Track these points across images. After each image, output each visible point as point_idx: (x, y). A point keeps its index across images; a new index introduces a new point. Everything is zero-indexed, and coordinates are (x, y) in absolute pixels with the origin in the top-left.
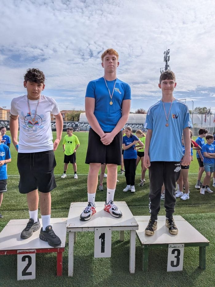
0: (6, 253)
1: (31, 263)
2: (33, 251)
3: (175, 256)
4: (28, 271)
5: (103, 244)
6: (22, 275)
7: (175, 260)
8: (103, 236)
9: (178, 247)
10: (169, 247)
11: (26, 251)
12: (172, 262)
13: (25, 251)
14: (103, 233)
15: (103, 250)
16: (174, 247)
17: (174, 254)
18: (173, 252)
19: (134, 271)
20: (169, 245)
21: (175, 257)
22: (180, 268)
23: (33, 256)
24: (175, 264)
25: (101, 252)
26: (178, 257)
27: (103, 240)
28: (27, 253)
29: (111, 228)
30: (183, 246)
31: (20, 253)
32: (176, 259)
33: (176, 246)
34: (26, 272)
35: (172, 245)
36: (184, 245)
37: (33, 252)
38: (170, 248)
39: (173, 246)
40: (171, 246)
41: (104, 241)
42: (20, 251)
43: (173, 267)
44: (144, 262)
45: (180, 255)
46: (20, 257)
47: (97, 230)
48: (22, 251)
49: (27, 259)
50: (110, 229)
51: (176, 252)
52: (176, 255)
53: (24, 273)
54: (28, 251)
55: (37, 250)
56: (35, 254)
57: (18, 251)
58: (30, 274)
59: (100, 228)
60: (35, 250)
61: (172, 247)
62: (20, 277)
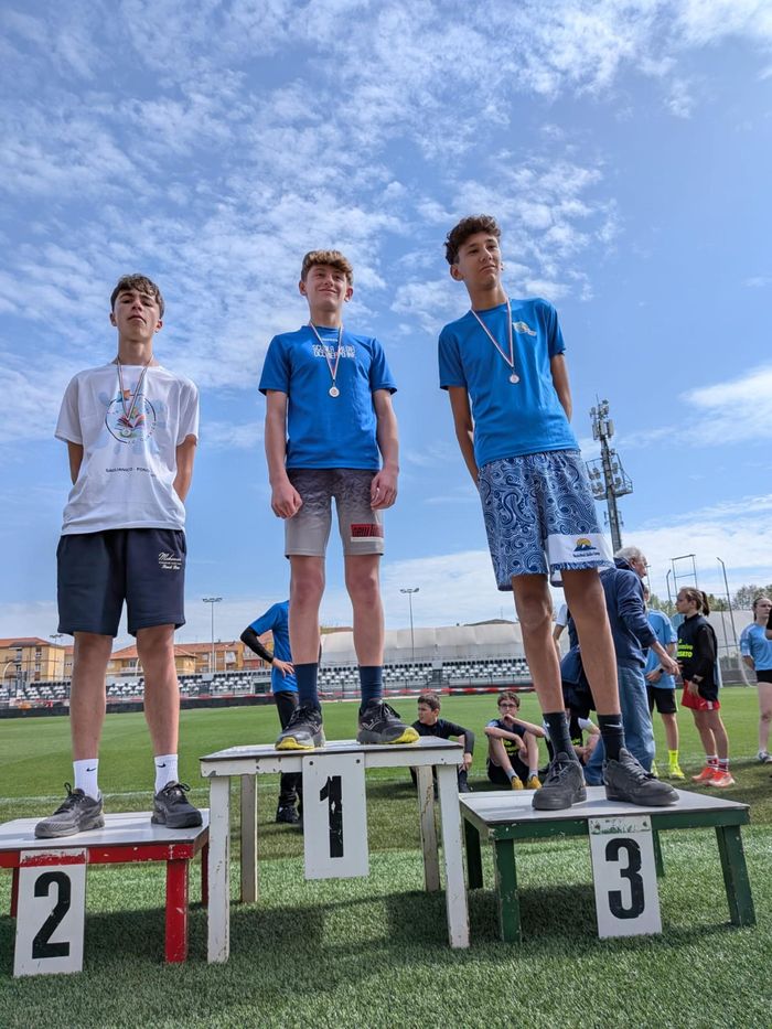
1: (68, 905)
2: (77, 852)
3: (622, 870)
4: (56, 938)
5: (336, 820)
6: (34, 957)
7: (624, 887)
8: (333, 789)
9: (629, 831)
10: (591, 831)
11: (53, 853)
12: (615, 897)
13: (47, 852)
14: (334, 778)
15: (337, 849)
16: (612, 831)
17: (617, 859)
18: (611, 853)
19: (467, 940)
20: (592, 824)
21: (624, 873)
22: (649, 922)
24: (627, 903)
25: (332, 856)
26: (632, 872)
27: (333, 806)
28: (55, 861)
29: (362, 754)
30: (645, 824)
31: (31, 862)
32: (627, 881)
33: (617, 823)
34: (50, 942)
35: (601, 821)
36: (648, 820)
37: (78, 860)
38: (594, 833)
39: (605, 826)
40: (598, 827)
41: (339, 807)
42: (32, 854)
43: (621, 918)
44: (501, 900)
45: (642, 865)
46: (28, 878)
47: (311, 763)
48: (38, 853)
49: (54, 887)
50: (358, 761)
51: (623, 852)
52: (625, 865)
53: (43, 948)
54: (58, 853)
55: (94, 849)
56: (83, 867)
57: (23, 855)
58: (62, 950)
59: (322, 757)
60: (85, 849)
61: (605, 832)
62: (25, 963)
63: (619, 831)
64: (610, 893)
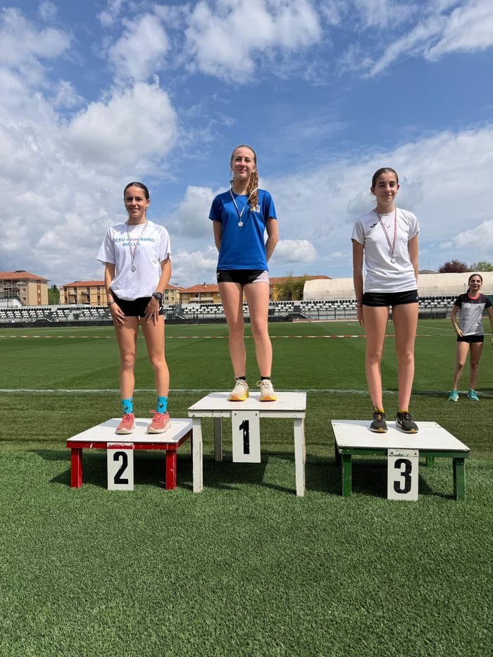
0: (91, 446)
1: (127, 465)
2: (129, 445)
4: (122, 477)
6: (115, 483)
7: (402, 480)
9: (407, 456)
10: (388, 455)
11: (119, 444)
12: (397, 484)
13: (117, 444)
14: (245, 421)
16: (399, 455)
17: (400, 468)
18: (398, 465)
19: (303, 492)
20: (389, 451)
21: (402, 474)
22: (412, 496)
23: (130, 454)
24: (402, 487)
26: (407, 474)
28: (121, 447)
29: (258, 412)
30: (415, 454)
31: (112, 447)
32: (404, 478)
33: (401, 453)
34: (121, 478)
35: (394, 451)
36: (417, 452)
37: (130, 448)
38: (390, 456)
39: (397, 453)
40: (392, 453)
42: (112, 444)
43: (398, 492)
44: (343, 480)
45: (412, 471)
46: (111, 453)
47: (236, 414)
48: (114, 444)
49: (121, 457)
50: (257, 415)
51: (403, 465)
52: (404, 471)
53: (118, 480)
54: (122, 444)
55: (136, 443)
56: (132, 450)
57: (108, 444)
58: (126, 482)
59: (241, 412)
60: (132, 444)
61: (395, 456)
62: (112, 485)
63: (402, 455)
64: (395, 482)
